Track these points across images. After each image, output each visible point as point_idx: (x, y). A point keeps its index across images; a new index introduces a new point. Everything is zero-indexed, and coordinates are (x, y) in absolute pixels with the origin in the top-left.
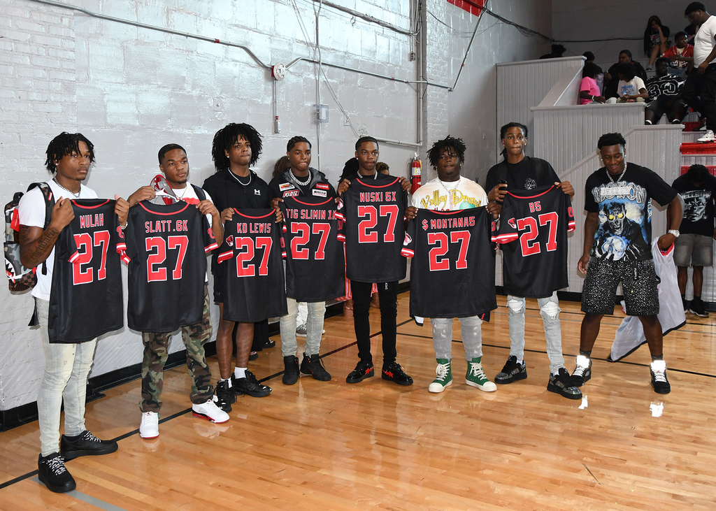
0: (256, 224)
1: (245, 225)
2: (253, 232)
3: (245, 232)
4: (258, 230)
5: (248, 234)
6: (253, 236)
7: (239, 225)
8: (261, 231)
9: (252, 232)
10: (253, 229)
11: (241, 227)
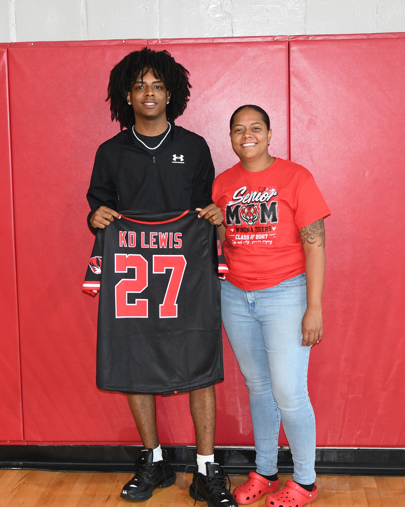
0: (152, 234)
1: (133, 234)
2: (147, 246)
3: (133, 245)
4: (157, 243)
5: (138, 250)
6: (148, 254)
7: (122, 234)
8: (163, 245)
9: (144, 246)
10: (147, 242)
11: (127, 238)
